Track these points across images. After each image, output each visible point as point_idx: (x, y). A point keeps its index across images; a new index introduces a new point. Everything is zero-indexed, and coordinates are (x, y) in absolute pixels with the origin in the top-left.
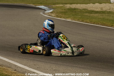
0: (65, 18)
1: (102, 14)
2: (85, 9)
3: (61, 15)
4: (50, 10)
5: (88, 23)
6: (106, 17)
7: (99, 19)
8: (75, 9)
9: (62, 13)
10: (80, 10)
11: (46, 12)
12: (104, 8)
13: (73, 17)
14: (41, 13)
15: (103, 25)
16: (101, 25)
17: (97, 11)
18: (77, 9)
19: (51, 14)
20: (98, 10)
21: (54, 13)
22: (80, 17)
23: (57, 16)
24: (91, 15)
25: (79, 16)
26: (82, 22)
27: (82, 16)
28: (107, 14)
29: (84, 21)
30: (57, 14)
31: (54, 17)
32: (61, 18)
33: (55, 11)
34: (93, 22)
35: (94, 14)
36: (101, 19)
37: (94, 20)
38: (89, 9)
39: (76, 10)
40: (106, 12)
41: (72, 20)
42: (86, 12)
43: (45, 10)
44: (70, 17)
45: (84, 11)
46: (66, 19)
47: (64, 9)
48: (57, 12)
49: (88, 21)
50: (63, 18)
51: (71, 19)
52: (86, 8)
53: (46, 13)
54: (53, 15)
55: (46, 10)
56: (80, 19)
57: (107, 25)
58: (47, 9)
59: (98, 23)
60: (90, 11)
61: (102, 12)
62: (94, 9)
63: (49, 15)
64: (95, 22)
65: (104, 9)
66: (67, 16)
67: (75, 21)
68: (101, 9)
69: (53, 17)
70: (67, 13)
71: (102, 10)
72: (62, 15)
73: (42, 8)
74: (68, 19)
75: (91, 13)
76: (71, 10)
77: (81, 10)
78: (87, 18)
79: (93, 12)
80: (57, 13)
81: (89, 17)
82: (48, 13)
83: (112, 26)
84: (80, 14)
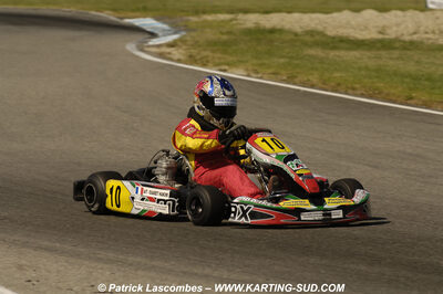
0: (223, 67)
1: (378, 49)
2: (312, 33)
3: (205, 53)
4: (175, 33)
5: (312, 86)
6: (391, 62)
7: (360, 69)
8: (272, 31)
10: (292, 37)
11: (151, 43)
12: (395, 29)
13: (255, 61)
14: (131, 47)
15: (370, 97)
16: (362, 95)
17: (363, 41)
18: (281, 31)
19: (168, 50)
20: (368, 37)
21: (180, 47)
22: (282, 60)
23: (192, 59)
24: (332, 54)
25: (283, 57)
26: (288, 83)
27: (292, 58)
28: (396, 54)
29: (296, 80)
30: (194, 51)
31: (179, 61)
32: (204, 65)
33: (188, 38)
34: (333, 84)
35: (348, 49)
36: (367, 68)
37: (337, 75)
38: (331, 32)
39: (277, 36)
40: (397, 45)
41: (248, 76)
42: (316, 44)
43: (153, 35)
44: (242, 62)
45: (308, 38)
46: (225, 71)
47: (229, 33)
48: (197, 42)
49: (314, 79)
50: (216, 65)
51: (247, 70)
52: (320, 28)
53: (149, 46)
54: (176, 53)
56: (283, 72)
57: (388, 94)
58: (164, 30)
59: (354, 89)
60: (334, 38)
61: (379, 45)
62: (351, 30)
63: (161, 55)
64: (339, 84)
65: (392, 34)
66: (230, 59)
67: (261, 78)
68: (380, 33)
69: (172, 60)
70: (234, 48)
71: (380, 36)
72: (210, 54)
73: (145, 27)
74: (234, 70)
75: (334, 48)
76: (259, 34)
77: (296, 35)
78: (312, 69)
79: (342, 45)
80: (196, 44)
81: (322, 61)
82: (159, 46)
83: (408, 100)
84: (287, 50)
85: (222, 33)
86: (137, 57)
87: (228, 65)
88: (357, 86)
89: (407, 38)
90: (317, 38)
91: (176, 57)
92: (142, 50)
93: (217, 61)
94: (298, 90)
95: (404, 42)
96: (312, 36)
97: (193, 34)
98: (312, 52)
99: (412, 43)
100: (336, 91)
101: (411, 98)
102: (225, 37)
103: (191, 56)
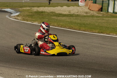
0: (32, 22)
1: (69, 17)
2: (52, 12)
3: (27, 18)
4: (17, 13)
5: (55, 26)
6: (74, 20)
7: (67, 22)
8: (42, 12)
9: (28, 16)
10: (47, 13)
12: (72, 11)
13: (40, 20)
14: (7, 16)
15: (70, 29)
16: (68, 29)
18: (44, 12)
19: (17, 17)
20: (66, 13)
22: (47, 20)
23: (24, 20)
24: (59, 18)
27: (49, 19)
28: (74, 18)
30: (24, 18)
31: (20, 20)
32: (27, 21)
34: (60, 26)
35: (62, 17)
36: (68, 22)
37: (61, 23)
38: (57, 12)
39: (43, 13)
40: (74, 15)
41: (39, 24)
43: (11, 13)
44: (36, 20)
45: (51, 14)
46: (33, 22)
47: (31, 13)
48: (24, 15)
49: (55, 24)
50: (30, 21)
51: (38, 22)
52: (54, 11)
53: (12, 16)
54: (19, 18)
55: (13, 13)
57: (74, 28)
59: (66, 27)
60: (58, 14)
61: (69, 16)
62: (62, 12)
63: (15, 19)
64: (62, 26)
65: (72, 13)
66: (34, 19)
68: (69, 12)
69: (19, 20)
70: (34, 16)
71: (69, 13)
73: (8, 11)
74: (35, 22)
75: (59, 16)
76: (38, 13)
77: (48, 13)
78: (55, 22)
80: (24, 16)
81: (57, 20)
82: (14, 16)
83: (79, 30)
84: (47, 17)
85: (30, 13)
86: (10, 19)
87: (33, 21)
88: (66, 26)
89: (76, 14)
90: (54, 14)
91: (20, 19)
92: (10, 17)
93: (30, 20)
94: (52, 27)
95: (76, 15)
96: (52, 13)
97: (22, 13)
98: (54, 17)
99: (77, 15)
100: (61, 28)
101: (80, 29)
102: (31, 14)
103: (23, 19)
